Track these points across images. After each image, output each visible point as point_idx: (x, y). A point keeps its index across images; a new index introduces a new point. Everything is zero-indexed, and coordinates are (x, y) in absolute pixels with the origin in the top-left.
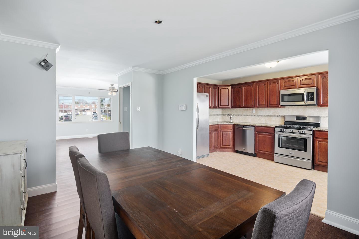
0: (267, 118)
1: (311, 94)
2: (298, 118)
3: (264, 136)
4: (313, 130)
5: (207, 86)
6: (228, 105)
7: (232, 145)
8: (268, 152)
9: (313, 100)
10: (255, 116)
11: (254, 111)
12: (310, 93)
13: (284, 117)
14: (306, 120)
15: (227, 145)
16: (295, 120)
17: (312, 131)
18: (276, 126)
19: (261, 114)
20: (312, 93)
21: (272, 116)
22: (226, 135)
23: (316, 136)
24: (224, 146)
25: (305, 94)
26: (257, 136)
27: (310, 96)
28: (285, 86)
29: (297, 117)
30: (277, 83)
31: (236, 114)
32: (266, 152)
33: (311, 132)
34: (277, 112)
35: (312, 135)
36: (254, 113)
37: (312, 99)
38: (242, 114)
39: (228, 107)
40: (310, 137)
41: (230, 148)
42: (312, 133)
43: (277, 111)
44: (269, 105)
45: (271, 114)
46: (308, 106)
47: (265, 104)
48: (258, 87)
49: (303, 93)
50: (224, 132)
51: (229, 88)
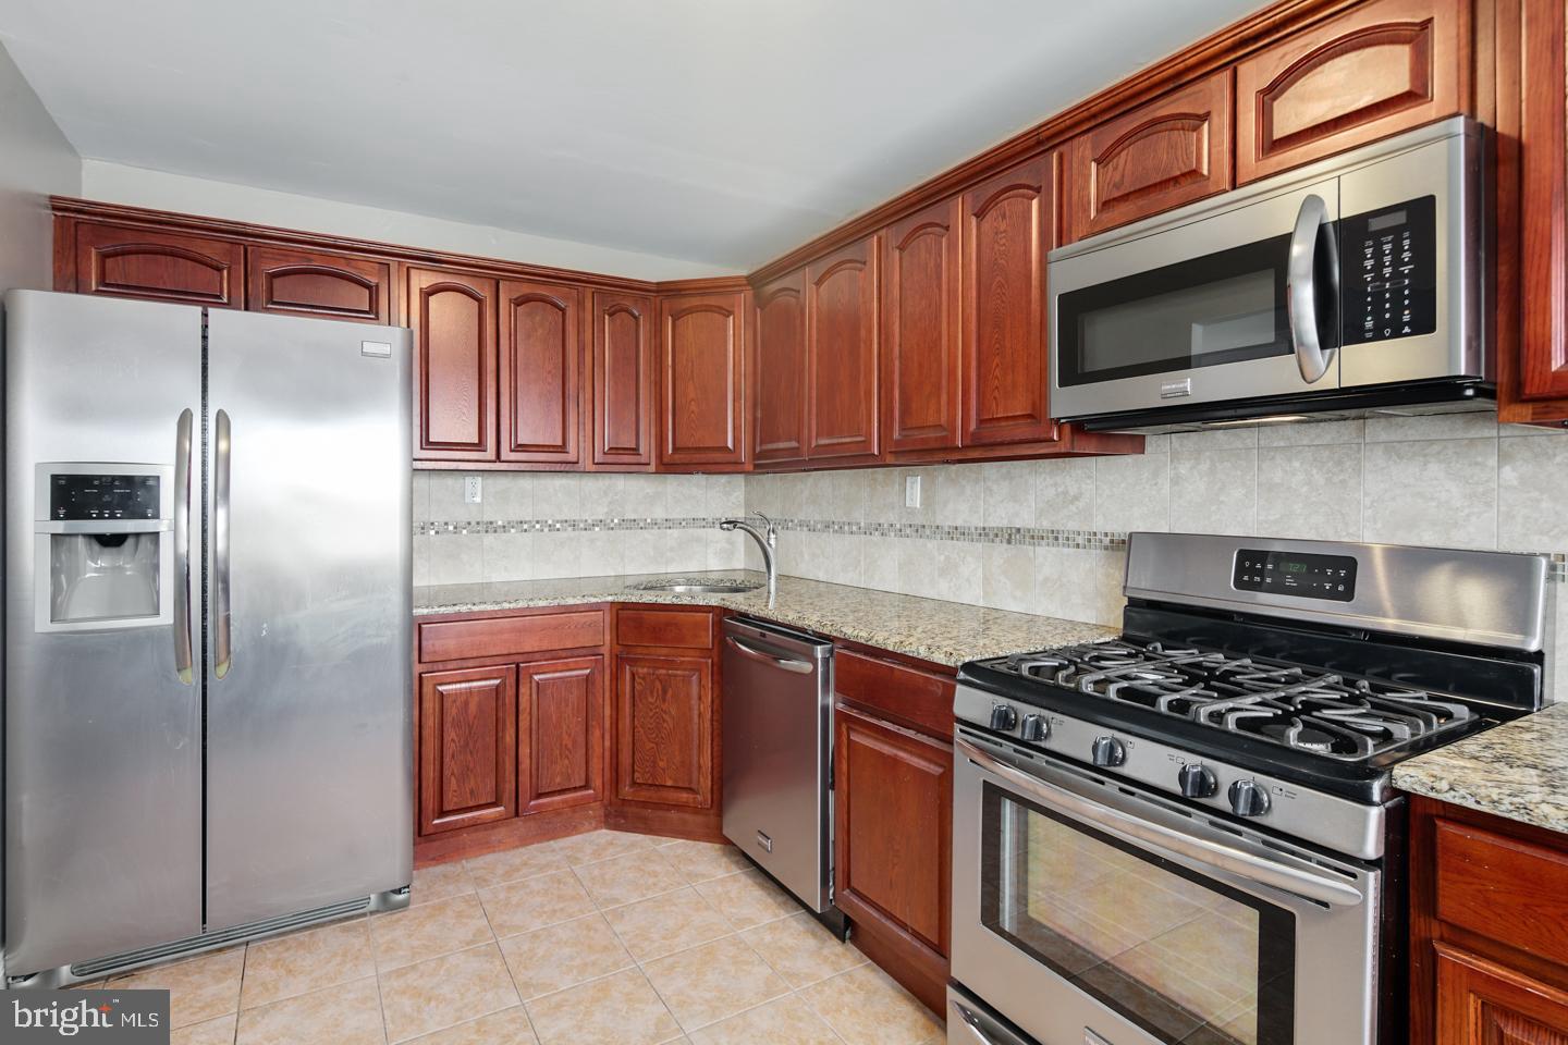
0: (1001, 550)
1: (1397, 231)
2: (1255, 565)
3: (887, 750)
4: (1392, 791)
5: (526, 289)
6: (730, 445)
7: (706, 783)
8: (916, 935)
9: (1424, 323)
10: (919, 530)
11: (914, 488)
12: (1376, 225)
13: (1124, 546)
14: (1348, 595)
15: (669, 783)
16: (1219, 591)
17: (1375, 815)
18: (969, 667)
19: (959, 523)
20: (1400, 218)
21: (1035, 537)
22: (664, 700)
24: (644, 795)
25: (1302, 253)
26: (845, 741)
27: (1379, 266)
28: (1105, 205)
29: (1243, 555)
30: (1038, 190)
31: (812, 514)
32: (903, 926)
33: (1368, 831)
34: (1076, 498)
35: (1373, 879)
36: (912, 512)
37: (1397, 310)
38: (845, 519)
39: (731, 458)
40: (1343, 909)
41: (696, 810)
42: (1372, 848)
43: (1073, 491)
44: (973, 426)
45: (1026, 519)
46: (1382, 429)
47: (943, 420)
48: (901, 259)
49: (1285, 241)
50: (643, 667)
51: (733, 306)
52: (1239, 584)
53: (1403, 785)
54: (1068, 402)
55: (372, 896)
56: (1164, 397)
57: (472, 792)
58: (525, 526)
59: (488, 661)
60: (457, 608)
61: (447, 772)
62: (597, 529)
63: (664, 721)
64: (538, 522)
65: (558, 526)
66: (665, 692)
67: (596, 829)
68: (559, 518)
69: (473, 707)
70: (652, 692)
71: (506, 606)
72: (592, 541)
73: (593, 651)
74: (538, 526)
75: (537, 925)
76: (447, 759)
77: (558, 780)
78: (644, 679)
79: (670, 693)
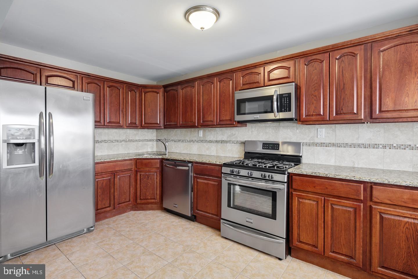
0: (219, 145)
1: (287, 97)
2: (266, 145)
3: (206, 181)
4: (289, 173)
6: (158, 123)
7: (158, 197)
8: (212, 214)
9: (290, 110)
10: (202, 141)
11: (201, 133)
12: (284, 95)
13: (244, 143)
14: (278, 149)
15: (149, 198)
16: (259, 149)
17: (286, 176)
18: (224, 164)
19: (211, 139)
20: (287, 95)
21: (226, 142)
22: (148, 180)
23: (294, 187)
24: (143, 201)
25: (275, 98)
26: (196, 181)
27: (284, 102)
28: (244, 85)
29: (263, 144)
30: (231, 80)
31: (175, 138)
32: (210, 213)
33: (285, 178)
34: (234, 135)
35: (286, 184)
36: (200, 137)
37: (287, 108)
38: (184, 139)
39: (159, 126)
40: (282, 189)
41: (155, 203)
42: (286, 181)
43: (234, 133)
44: (218, 121)
45: (225, 138)
46: (282, 124)
47: (212, 120)
48: (203, 87)
49: (272, 96)
50: (143, 173)
51: (159, 92)
52: (263, 149)
53: (289, 172)
54: (238, 118)
55: (85, 229)
56: (254, 118)
57: (104, 204)
58: (106, 141)
59: (107, 173)
60: (101, 161)
61: (98, 200)
62: (123, 142)
63: (148, 184)
64: (109, 140)
65: (114, 141)
66: (148, 178)
67: (130, 211)
68: (114, 139)
69: (104, 184)
70: (145, 178)
71: (112, 160)
72: (122, 145)
73: (130, 170)
74: (109, 141)
75: (128, 229)
76: (98, 197)
77: (123, 200)
78: (143, 175)
79: (149, 178)
